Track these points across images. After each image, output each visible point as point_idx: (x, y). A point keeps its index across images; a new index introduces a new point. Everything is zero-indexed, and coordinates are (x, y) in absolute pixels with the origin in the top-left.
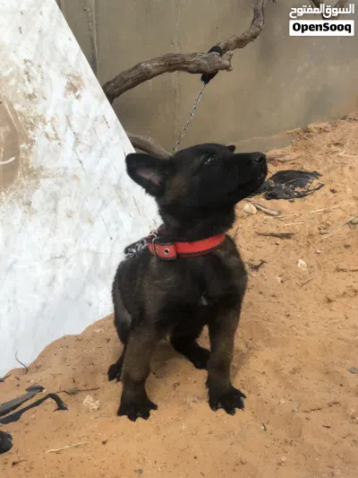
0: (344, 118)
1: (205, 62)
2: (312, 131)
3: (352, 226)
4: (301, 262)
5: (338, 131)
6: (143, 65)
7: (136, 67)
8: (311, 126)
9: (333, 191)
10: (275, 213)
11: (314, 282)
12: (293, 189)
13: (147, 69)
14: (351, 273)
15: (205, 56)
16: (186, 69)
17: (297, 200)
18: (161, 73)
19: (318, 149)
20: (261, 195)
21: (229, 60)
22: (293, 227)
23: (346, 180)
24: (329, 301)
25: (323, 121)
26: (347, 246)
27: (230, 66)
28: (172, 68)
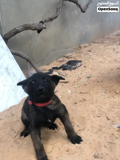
0: (94, 42)
1: (38, 26)
2: (82, 47)
3: (88, 78)
4: (69, 91)
5: (91, 46)
6: (16, 28)
7: (14, 29)
8: (81, 45)
9: (85, 67)
10: (64, 75)
11: (72, 97)
12: (72, 67)
13: (18, 29)
14: (85, 94)
15: (37, 24)
16: (31, 29)
17: (72, 70)
18: (23, 30)
19: (83, 53)
20: (61, 69)
21: (45, 25)
22: (69, 79)
23: (90, 63)
24: (76, 103)
25: (86, 44)
26: (85, 85)
27: (46, 27)
28: (26, 29)
